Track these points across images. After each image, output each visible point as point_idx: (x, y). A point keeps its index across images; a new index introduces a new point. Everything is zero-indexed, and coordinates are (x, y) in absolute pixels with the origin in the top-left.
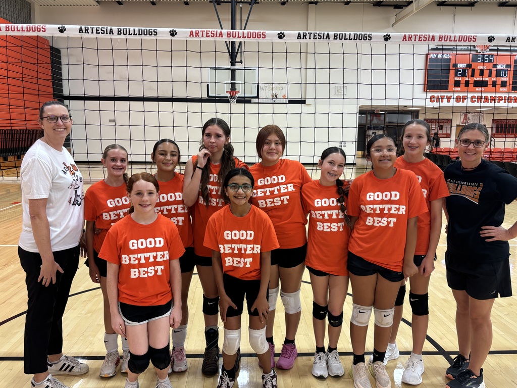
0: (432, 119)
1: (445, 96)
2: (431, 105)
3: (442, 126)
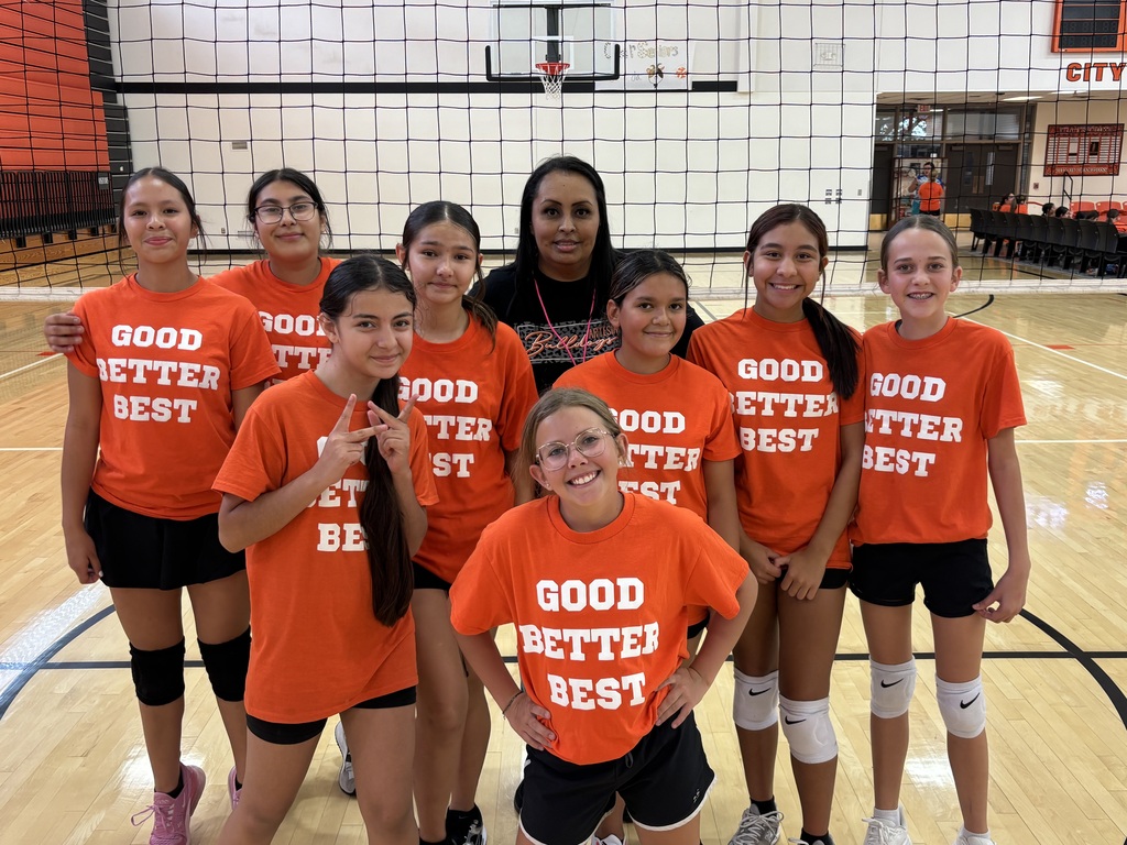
0: (1070, 126)
1: (1105, 65)
2: (1069, 88)
3: (1097, 144)
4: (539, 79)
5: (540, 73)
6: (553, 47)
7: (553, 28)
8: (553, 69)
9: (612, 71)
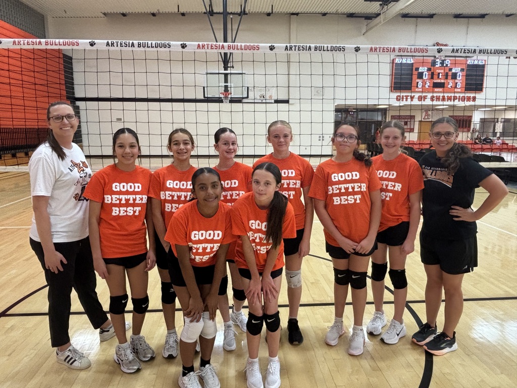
0: (398, 116)
1: (408, 96)
2: (397, 104)
3: (407, 122)
4: (221, 98)
5: (222, 96)
6: (226, 87)
7: (226, 81)
8: (226, 95)
9: (246, 96)
